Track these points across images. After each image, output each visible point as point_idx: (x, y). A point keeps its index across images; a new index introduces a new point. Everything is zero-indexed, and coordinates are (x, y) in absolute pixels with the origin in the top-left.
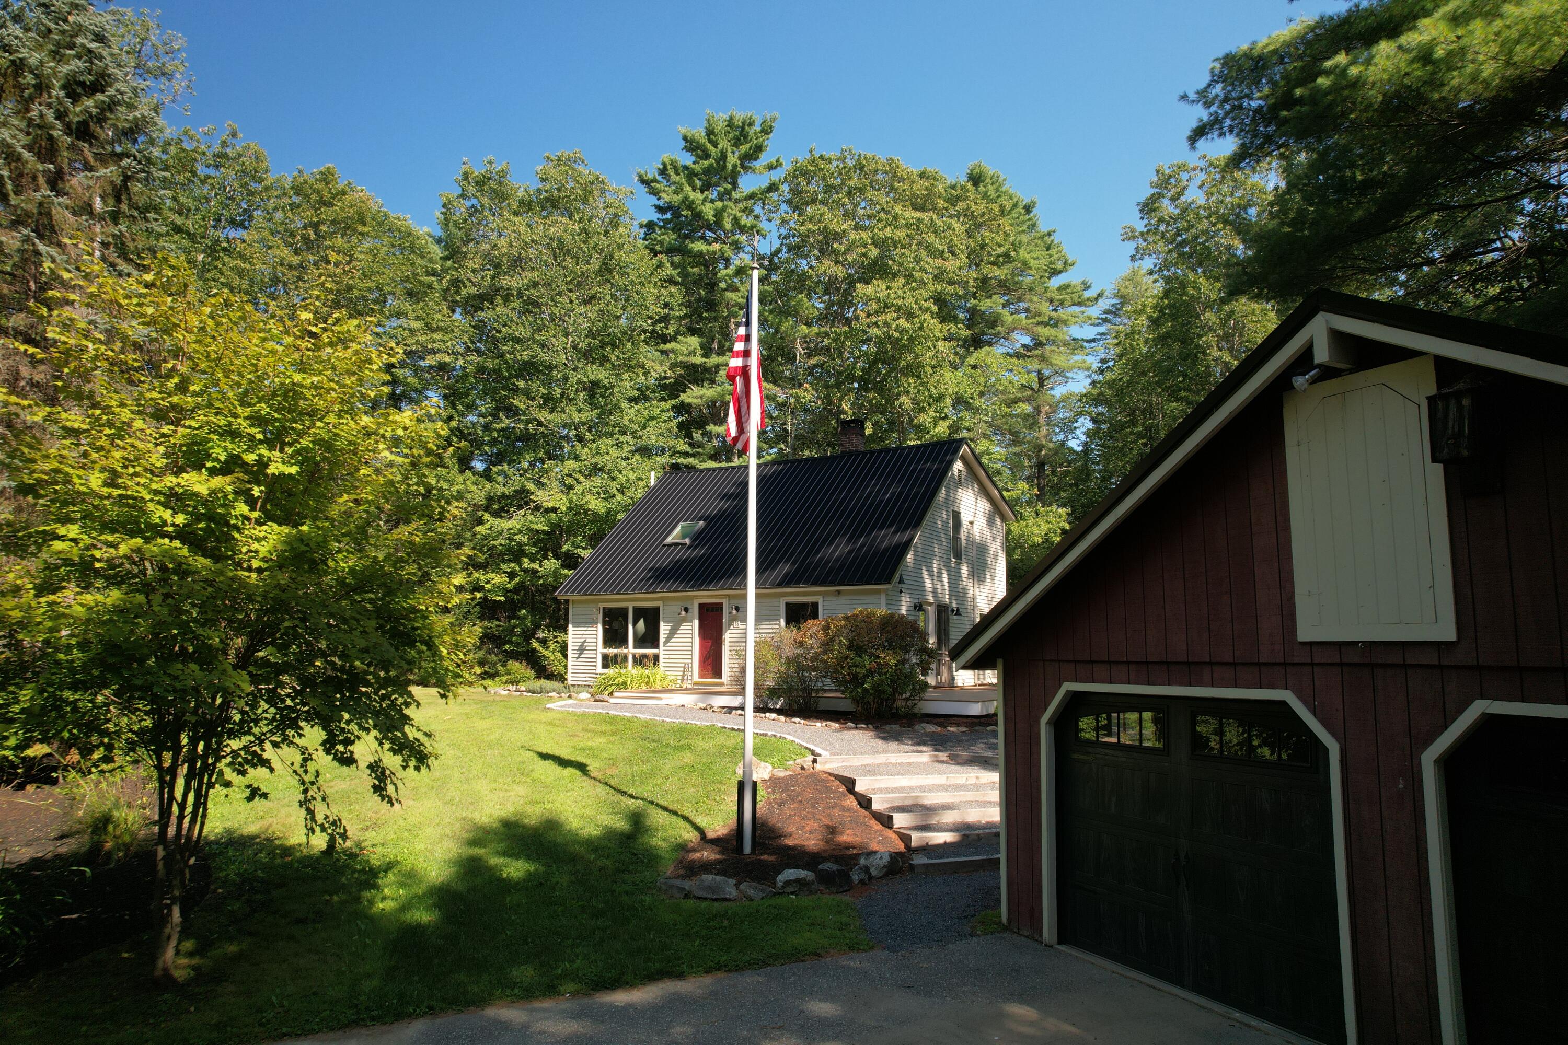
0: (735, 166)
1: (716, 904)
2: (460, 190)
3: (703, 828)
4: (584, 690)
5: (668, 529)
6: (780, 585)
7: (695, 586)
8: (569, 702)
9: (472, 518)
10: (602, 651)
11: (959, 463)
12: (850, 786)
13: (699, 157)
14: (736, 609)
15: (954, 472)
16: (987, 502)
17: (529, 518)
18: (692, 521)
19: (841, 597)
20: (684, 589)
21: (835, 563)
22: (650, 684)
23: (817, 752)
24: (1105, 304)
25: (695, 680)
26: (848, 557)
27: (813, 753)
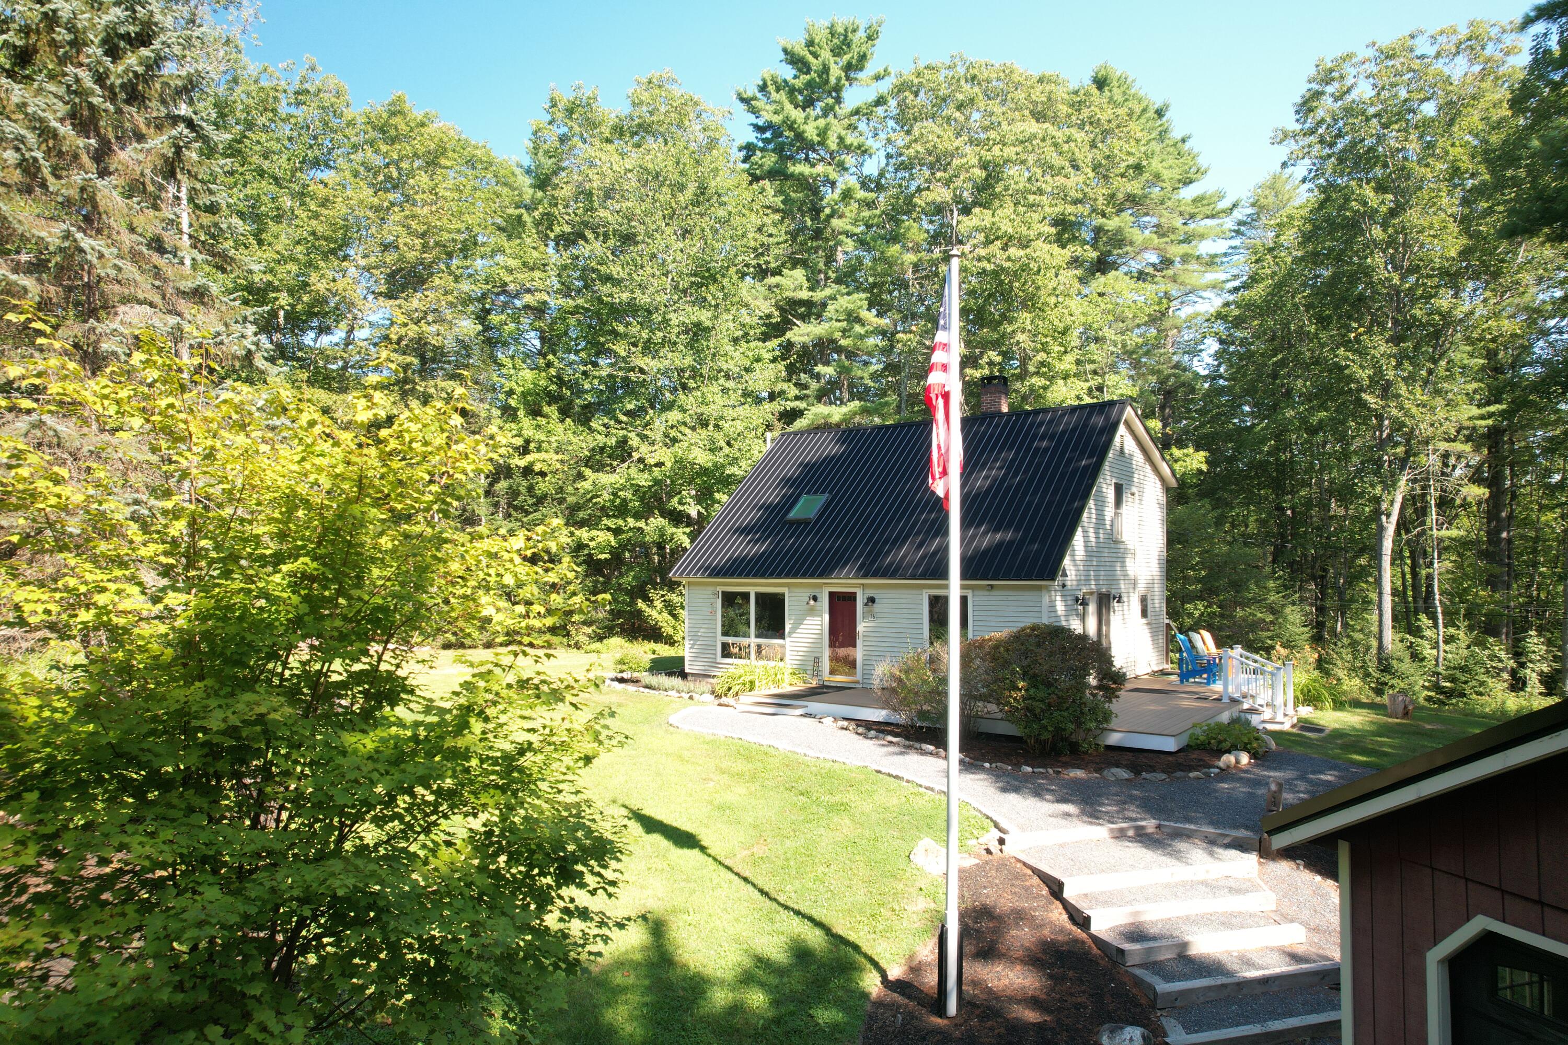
0: (839, 79)
2: (549, 118)
3: (883, 964)
4: (705, 685)
5: (789, 502)
6: (923, 576)
7: (825, 572)
8: (692, 709)
9: (574, 472)
10: (721, 639)
11: (1122, 430)
12: (1056, 888)
13: (800, 70)
14: (872, 600)
15: (1117, 440)
16: (1148, 468)
17: (633, 471)
18: (816, 493)
19: (994, 592)
20: (812, 576)
21: (986, 552)
22: (777, 683)
23: (1003, 825)
24: (1239, 214)
25: (826, 677)
26: (1000, 544)
27: (996, 826)
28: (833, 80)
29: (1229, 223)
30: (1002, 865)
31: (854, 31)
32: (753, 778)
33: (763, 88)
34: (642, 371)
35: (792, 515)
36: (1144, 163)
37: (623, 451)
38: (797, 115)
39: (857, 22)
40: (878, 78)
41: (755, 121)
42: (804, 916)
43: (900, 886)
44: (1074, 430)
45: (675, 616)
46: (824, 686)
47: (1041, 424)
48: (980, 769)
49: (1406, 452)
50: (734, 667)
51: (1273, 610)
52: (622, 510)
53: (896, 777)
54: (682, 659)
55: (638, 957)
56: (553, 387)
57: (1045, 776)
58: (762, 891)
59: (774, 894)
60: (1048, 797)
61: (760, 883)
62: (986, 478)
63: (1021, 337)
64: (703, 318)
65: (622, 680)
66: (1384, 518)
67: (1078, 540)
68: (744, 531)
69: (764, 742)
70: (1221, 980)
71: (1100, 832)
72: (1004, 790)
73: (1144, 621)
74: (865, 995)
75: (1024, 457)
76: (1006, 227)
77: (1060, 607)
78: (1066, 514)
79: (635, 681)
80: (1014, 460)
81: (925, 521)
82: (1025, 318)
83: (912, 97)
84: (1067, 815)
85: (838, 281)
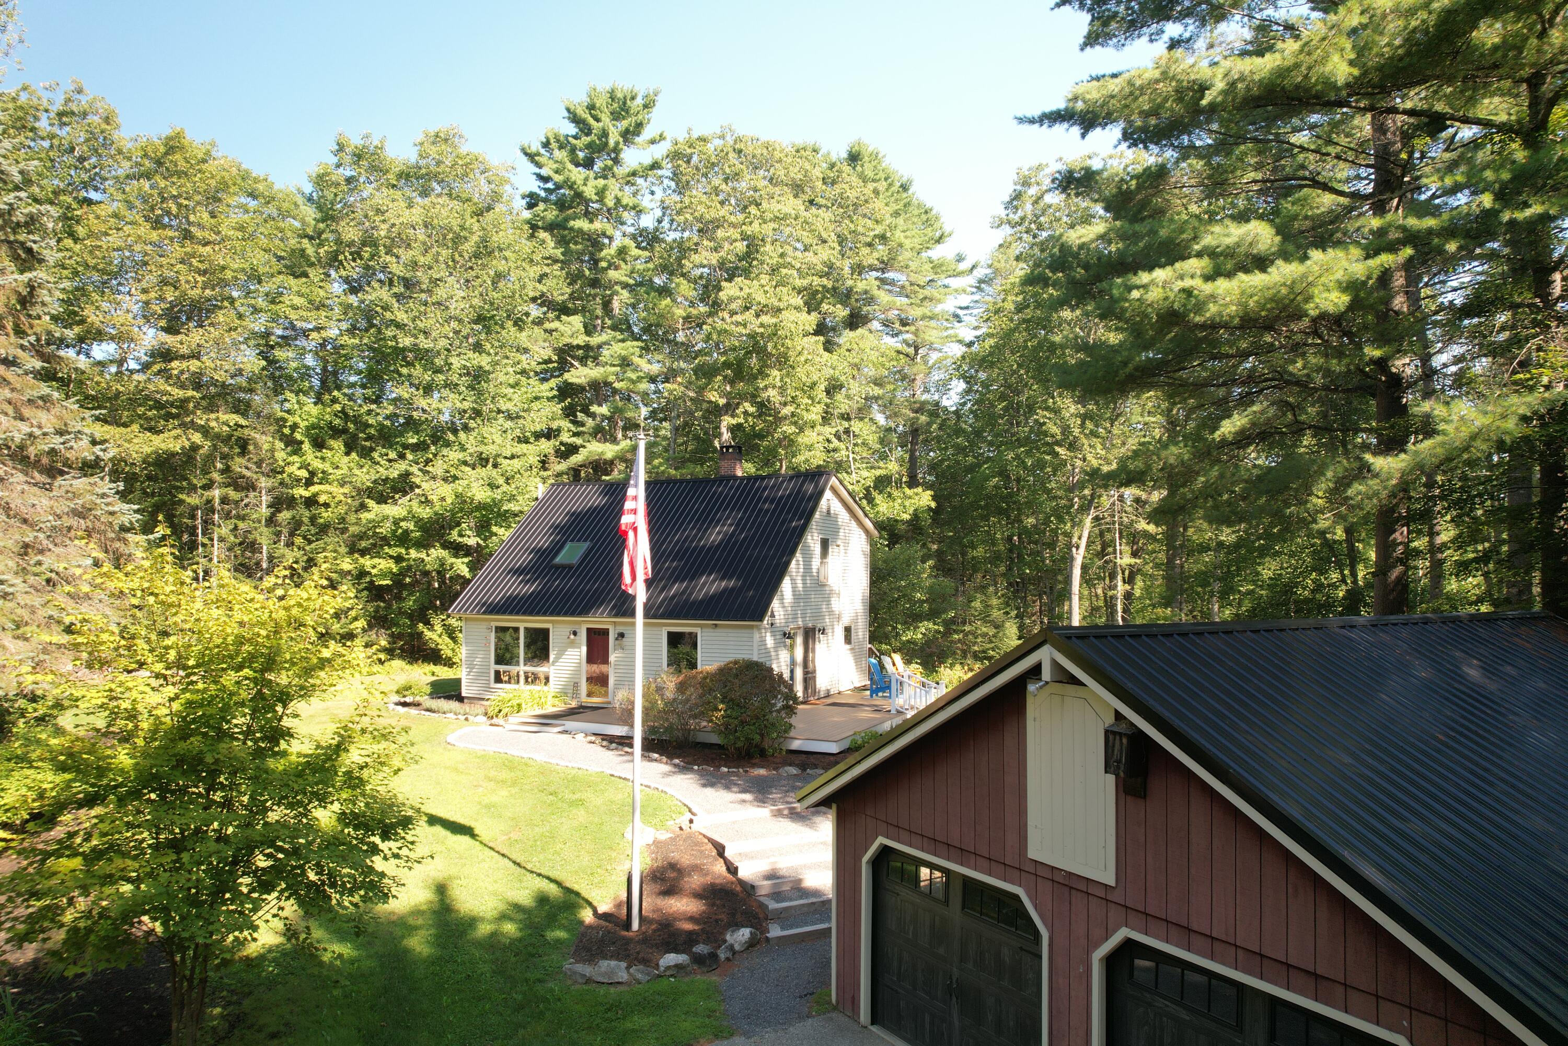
0: (617, 143)
1: (612, 990)
2: (335, 160)
3: (595, 903)
4: (478, 708)
5: (556, 548)
6: (662, 616)
7: (583, 610)
8: (467, 729)
9: (357, 503)
10: (494, 667)
11: (828, 494)
12: (720, 850)
13: (581, 130)
14: (622, 635)
15: (823, 503)
16: (854, 524)
17: (415, 504)
18: (579, 540)
19: (718, 630)
20: (572, 615)
21: (713, 596)
22: (541, 706)
23: (694, 810)
24: (980, 273)
25: (585, 700)
26: (725, 590)
27: (690, 811)
28: (612, 143)
29: (971, 280)
30: (690, 837)
31: (633, 98)
32: (514, 784)
33: (546, 145)
34: (424, 411)
35: (558, 560)
36: (888, 235)
37: (403, 485)
38: (577, 174)
39: (636, 90)
40: (653, 142)
41: (537, 170)
42: (544, 877)
43: (614, 854)
44: (790, 495)
45: (454, 639)
46: (582, 707)
47: (765, 488)
48: (691, 770)
49: (1092, 495)
50: (505, 691)
51: (997, 627)
52: (404, 539)
53: (625, 779)
54: (458, 682)
55: (424, 907)
56: (337, 422)
57: (737, 774)
58: (514, 862)
59: (523, 864)
60: (735, 789)
61: (514, 857)
62: (719, 533)
63: (772, 393)
64: (483, 364)
65: (405, 704)
66: (1074, 550)
67: (786, 586)
68: (518, 572)
69: (525, 755)
70: (814, 900)
71: (765, 812)
72: (704, 786)
73: (848, 647)
74: (581, 922)
75: (749, 517)
76: (760, 297)
77: (770, 641)
78: (777, 565)
79: (417, 705)
80: (741, 519)
81: (668, 568)
82: (775, 374)
83: (684, 165)
84: (744, 801)
85: (614, 328)
